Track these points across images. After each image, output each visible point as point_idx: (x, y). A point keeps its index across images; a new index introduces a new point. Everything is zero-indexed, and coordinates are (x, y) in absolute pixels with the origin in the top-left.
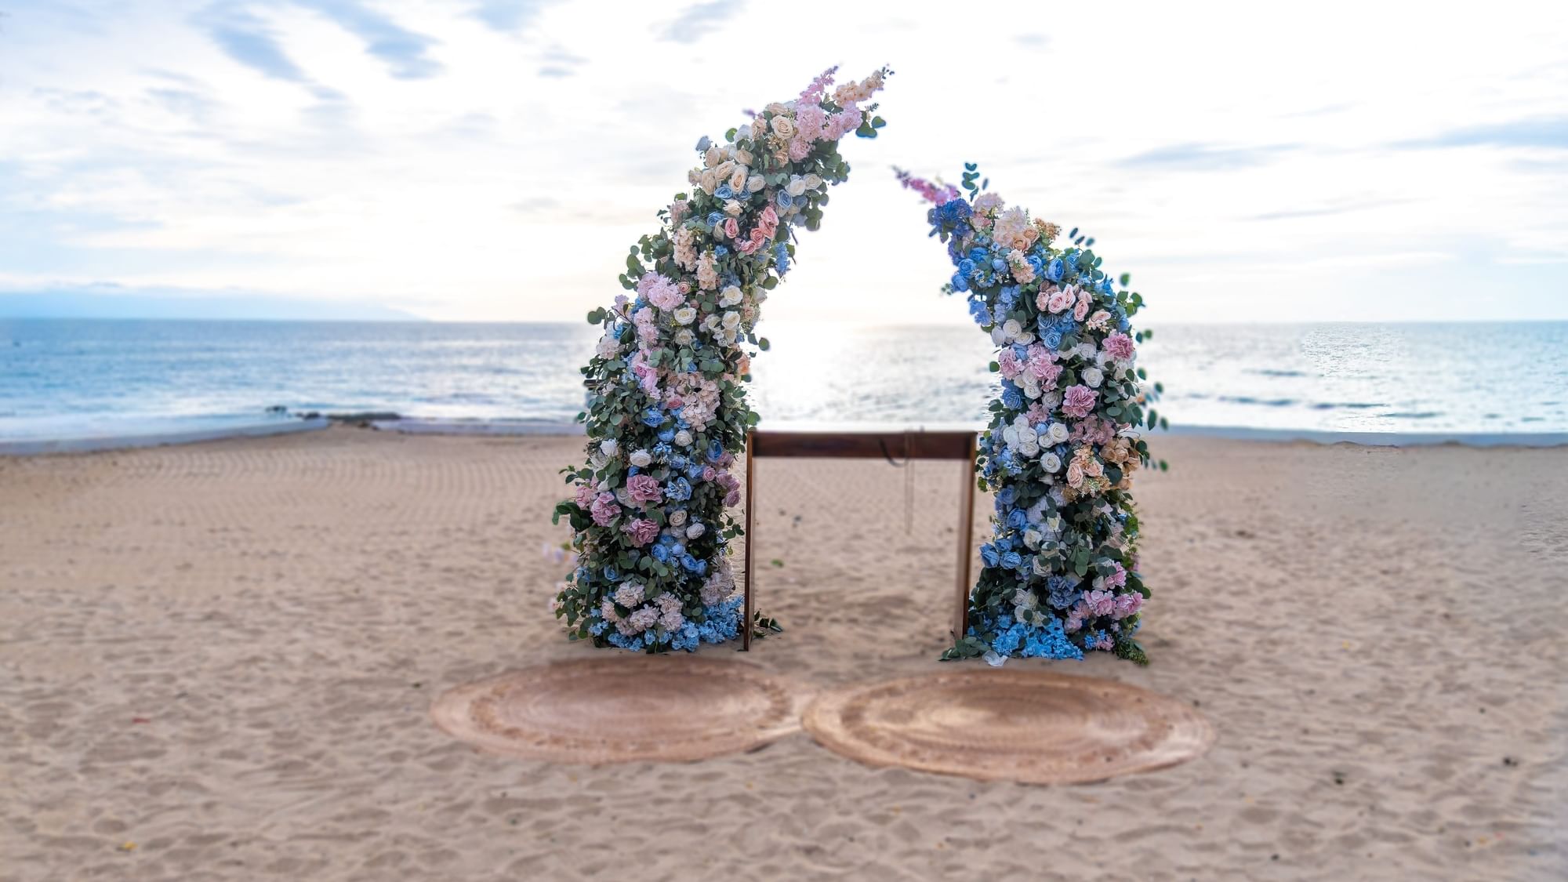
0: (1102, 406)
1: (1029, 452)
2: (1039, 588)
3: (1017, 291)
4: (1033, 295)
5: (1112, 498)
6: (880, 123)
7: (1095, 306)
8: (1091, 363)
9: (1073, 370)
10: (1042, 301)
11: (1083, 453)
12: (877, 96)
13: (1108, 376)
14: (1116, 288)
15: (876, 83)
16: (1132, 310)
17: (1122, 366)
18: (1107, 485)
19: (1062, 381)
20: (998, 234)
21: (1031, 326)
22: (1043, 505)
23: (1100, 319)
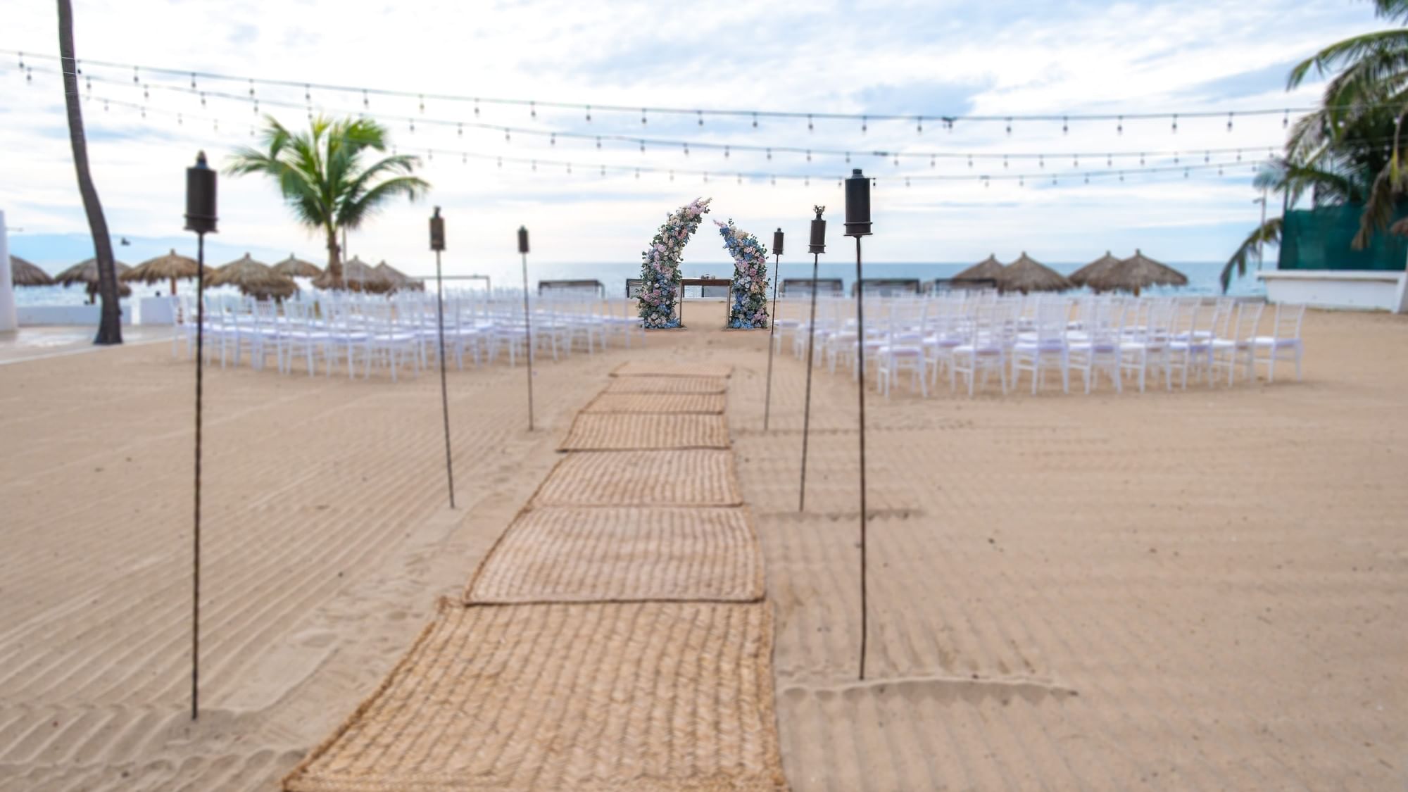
0: (758, 273)
1: (743, 284)
2: (745, 314)
3: (740, 248)
4: (743, 249)
5: (761, 294)
6: (709, 210)
7: (756, 252)
8: (756, 264)
9: (752, 265)
10: (745, 250)
11: (754, 283)
12: (708, 204)
13: (759, 267)
14: (761, 247)
15: (708, 201)
16: (765, 252)
17: (762, 265)
18: (759, 291)
19: (749, 267)
20: (735, 235)
21: (743, 256)
22: (746, 295)
23: (758, 254)
